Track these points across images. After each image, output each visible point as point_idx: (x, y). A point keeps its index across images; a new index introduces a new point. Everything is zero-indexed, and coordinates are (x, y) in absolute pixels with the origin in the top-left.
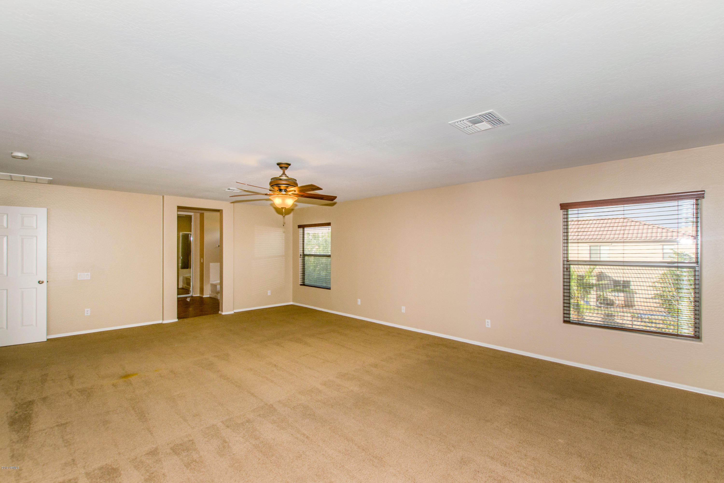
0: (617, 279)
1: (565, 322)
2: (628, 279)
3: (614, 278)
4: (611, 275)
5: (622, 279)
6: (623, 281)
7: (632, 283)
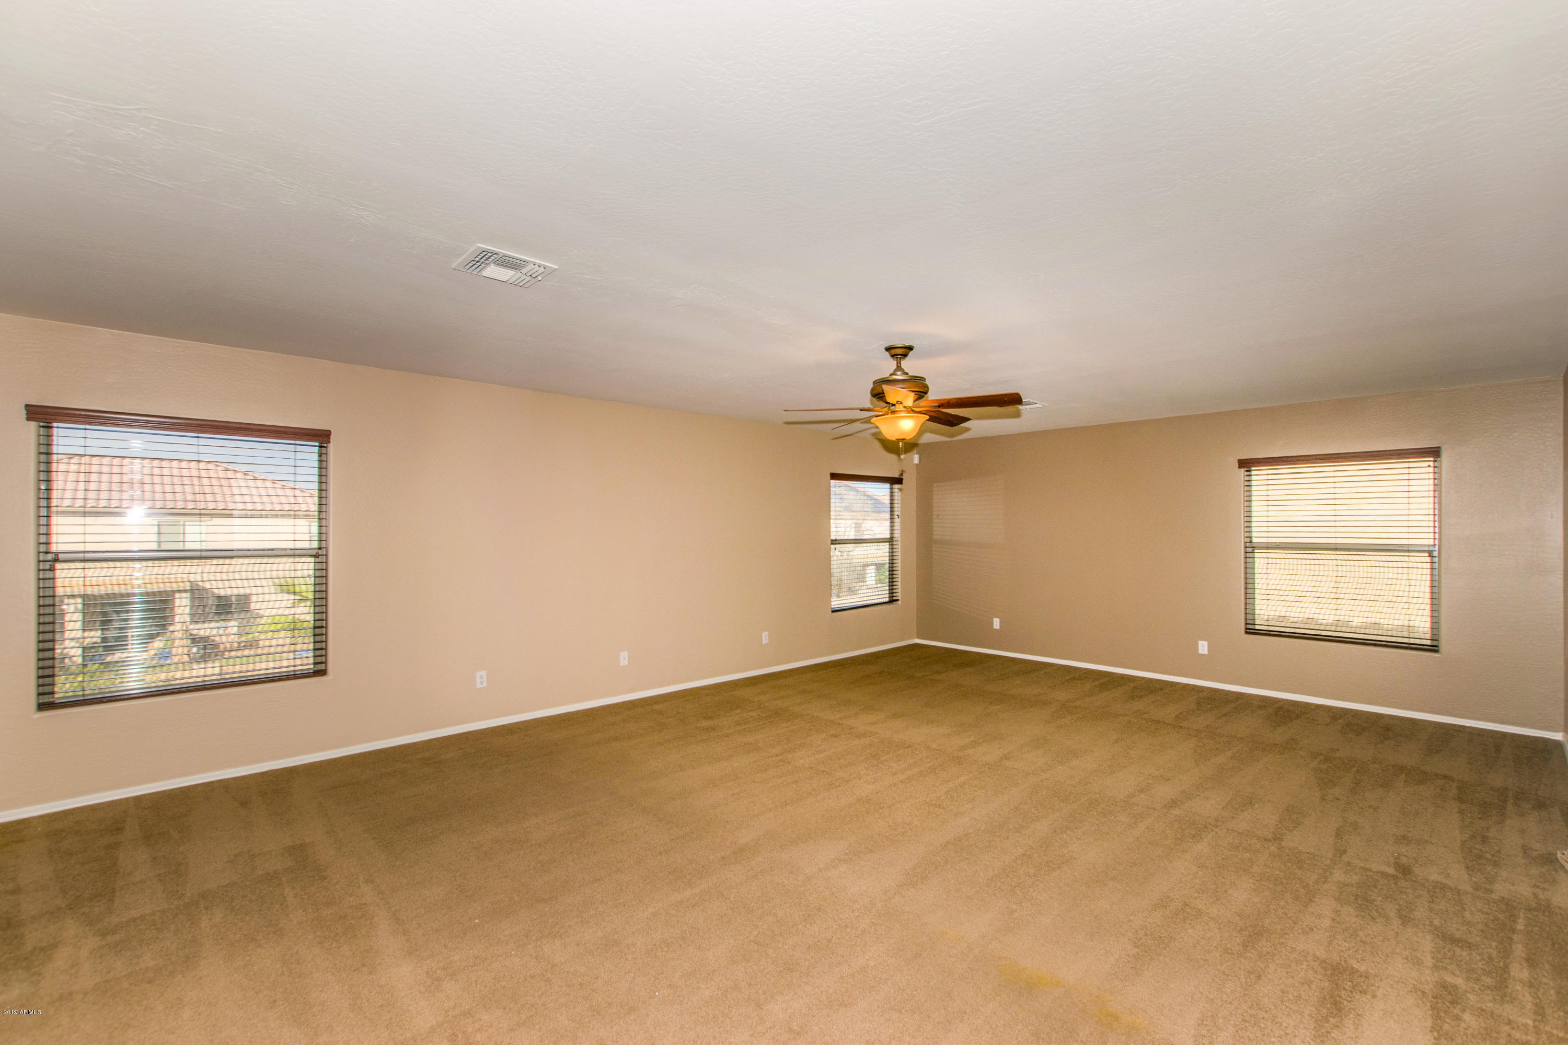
0: (222, 593)
1: (42, 707)
2: (248, 591)
3: (216, 591)
4: (211, 585)
5: (235, 592)
6: (238, 596)
7: (254, 598)
